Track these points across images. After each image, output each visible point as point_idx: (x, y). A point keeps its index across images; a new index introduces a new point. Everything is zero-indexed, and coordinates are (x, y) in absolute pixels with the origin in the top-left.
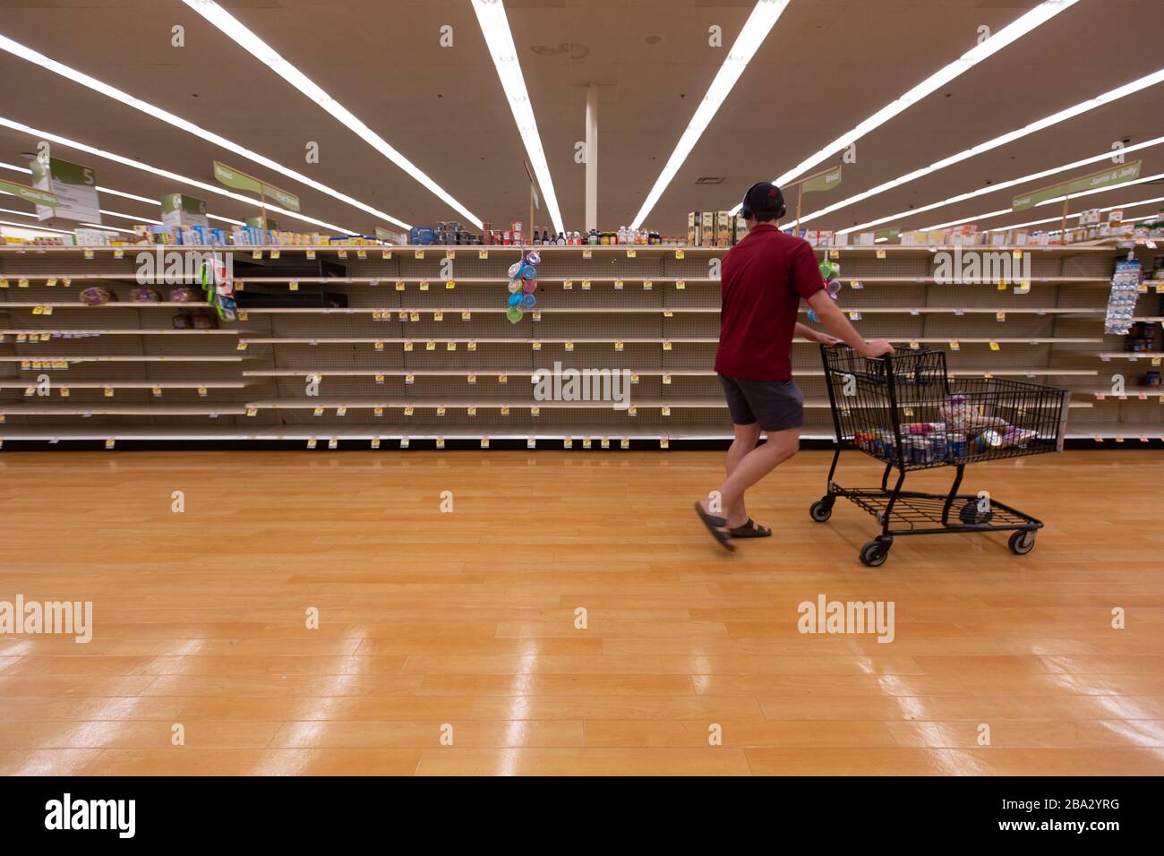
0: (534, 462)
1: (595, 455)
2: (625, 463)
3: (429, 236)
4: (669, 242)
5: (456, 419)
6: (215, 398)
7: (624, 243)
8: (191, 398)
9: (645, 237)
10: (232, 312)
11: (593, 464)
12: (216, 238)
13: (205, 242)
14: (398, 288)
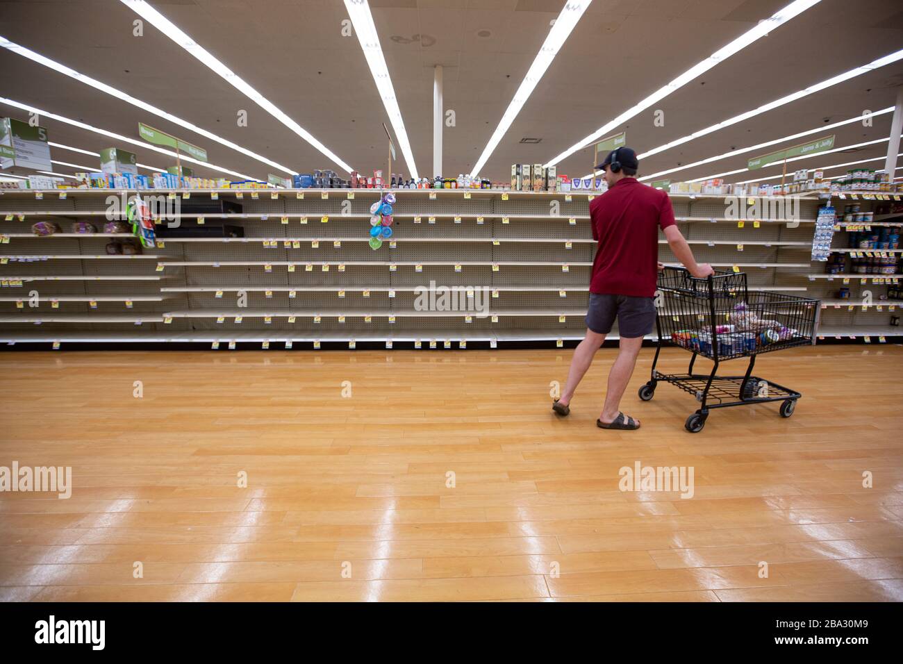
0: (391, 359)
1: (440, 353)
2: (463, 359)
3: (308, 181)
4: (497, 187)
5: (329, 325)
6: (139, 309)
7: (463, 188)
8: (120, 309)
9: (479, 183)
10: (152, 241)
11: (437, 361)
12: (140, 182)
13: (132, 186)
14: (283, 222)
